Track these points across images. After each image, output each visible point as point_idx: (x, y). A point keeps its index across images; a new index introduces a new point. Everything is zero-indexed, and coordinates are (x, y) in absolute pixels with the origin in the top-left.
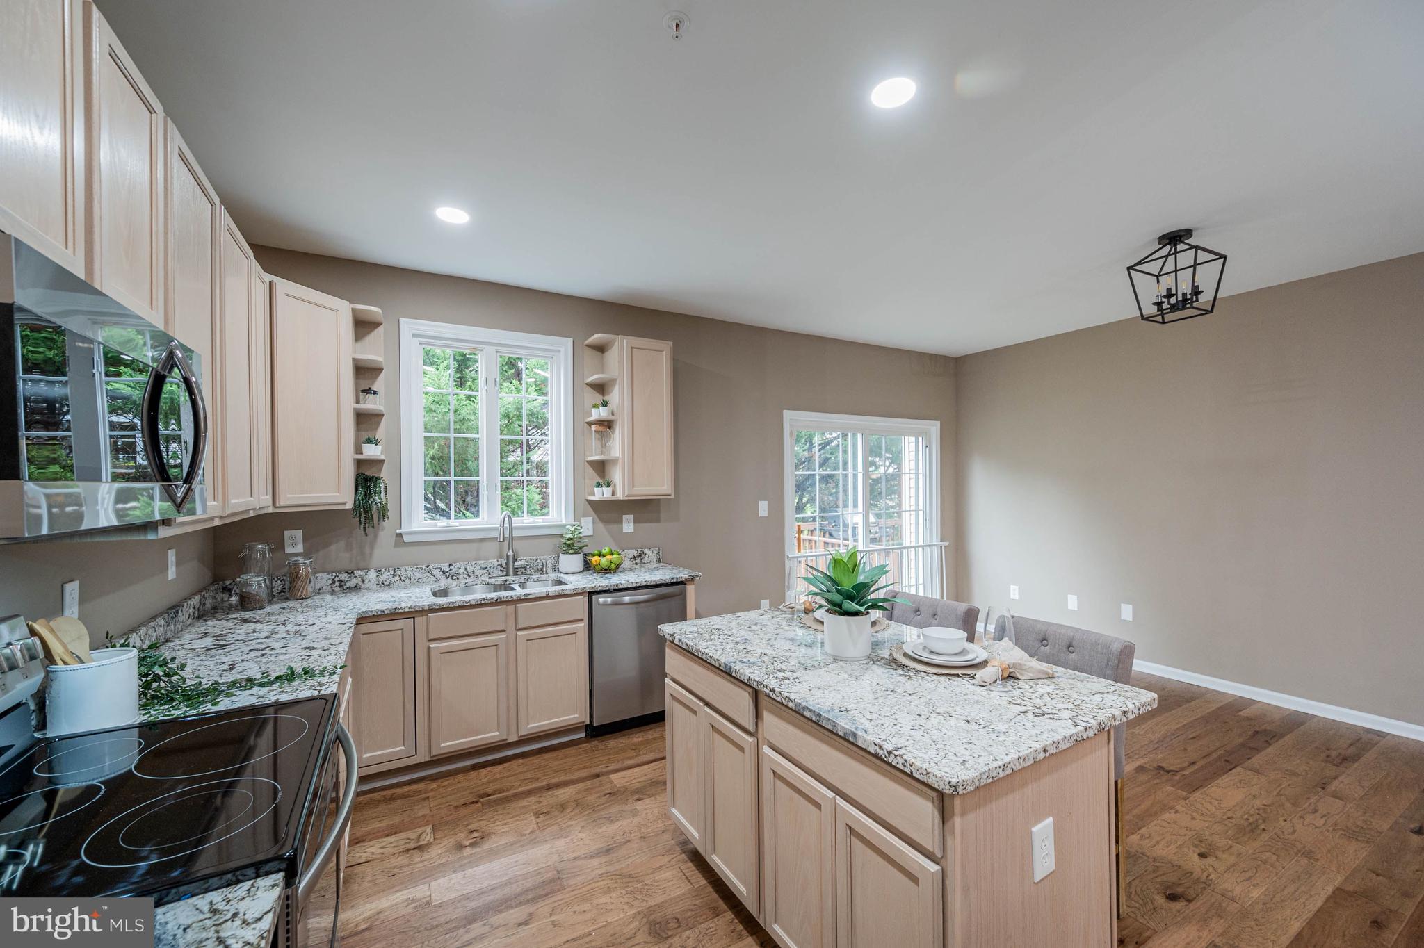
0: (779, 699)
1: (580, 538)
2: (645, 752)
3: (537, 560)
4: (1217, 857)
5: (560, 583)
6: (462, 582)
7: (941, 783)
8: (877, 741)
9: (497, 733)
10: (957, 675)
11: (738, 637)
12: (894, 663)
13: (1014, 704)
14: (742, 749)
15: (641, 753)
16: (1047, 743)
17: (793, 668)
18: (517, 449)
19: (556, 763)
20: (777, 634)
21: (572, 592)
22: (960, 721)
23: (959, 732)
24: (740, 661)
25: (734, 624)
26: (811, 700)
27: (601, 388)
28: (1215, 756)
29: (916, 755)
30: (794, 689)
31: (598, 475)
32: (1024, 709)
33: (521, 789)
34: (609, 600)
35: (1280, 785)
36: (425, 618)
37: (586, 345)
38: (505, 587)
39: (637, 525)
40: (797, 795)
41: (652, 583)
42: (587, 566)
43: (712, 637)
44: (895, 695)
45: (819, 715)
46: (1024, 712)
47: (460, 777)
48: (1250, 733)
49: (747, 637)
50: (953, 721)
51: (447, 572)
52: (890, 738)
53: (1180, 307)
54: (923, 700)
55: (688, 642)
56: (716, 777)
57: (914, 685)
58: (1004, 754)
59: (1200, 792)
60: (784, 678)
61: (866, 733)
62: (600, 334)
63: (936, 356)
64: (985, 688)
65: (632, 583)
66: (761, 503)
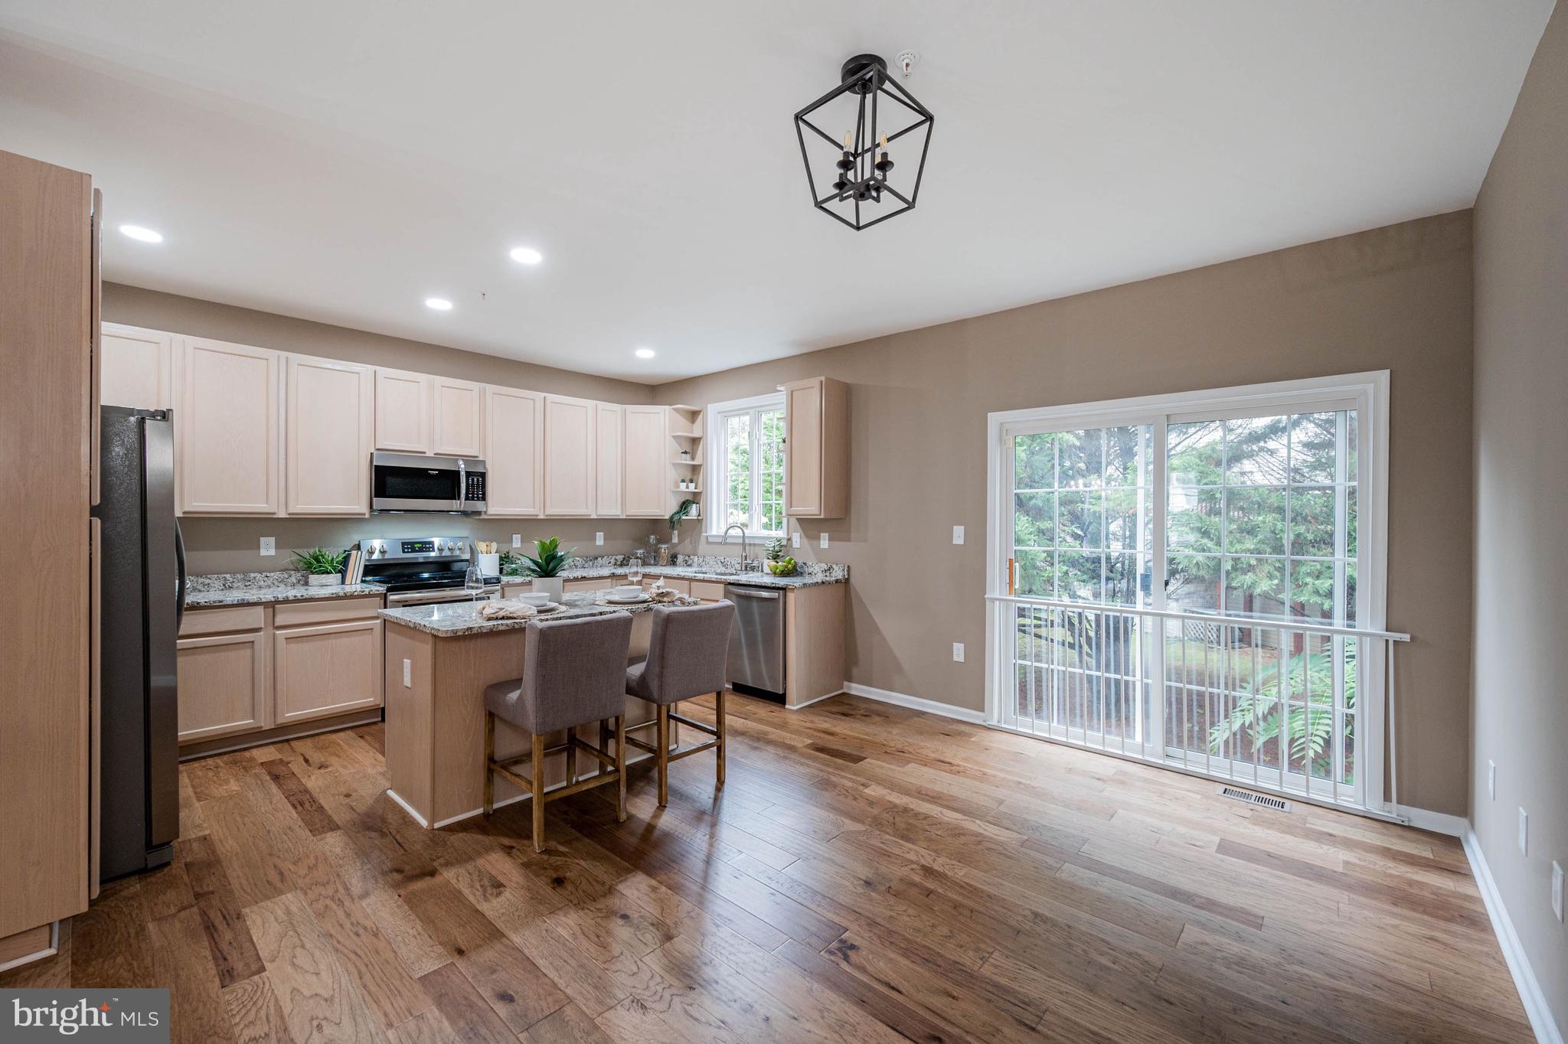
39: (831, 542)
66: (955, 528)
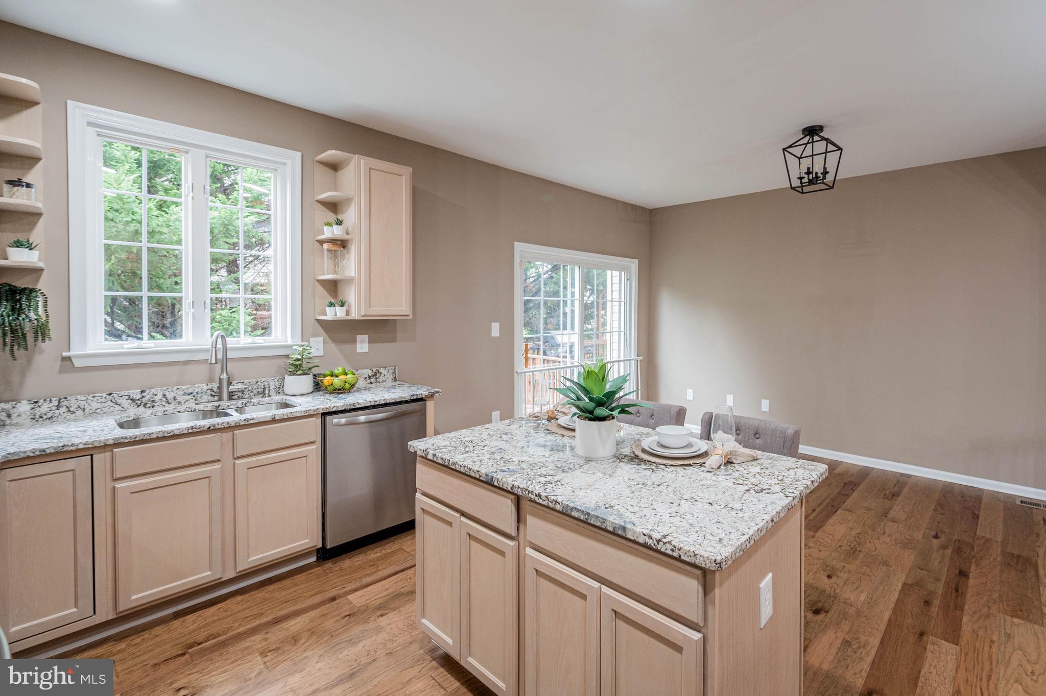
0: (545, 503)
1: (310, 358)
2: (384, 567)
3: (257, 382)
4: (837, 576)
5: (286, 405)
6: (159, 410)
7: (708, 562)
8: (646, 532)
9: (209, 573)
10: (690, 465)
11: (492, 448)
12: (635, 459)
13: (738, 484)
14: (502, 553)
15: (380, 568)
16: (773, 514)
17: (551, 472)
18: (221, 268)
19: (283, 593)
20: (528, 442)
21: (303, 414)
22: (705, 504)
23: (707, 514)
24: (501, 471)
25: (485, 435)
26: (577, 500)
27: (333, 206)
28: (825, 503)
29: (681, 540)
30: (558, 492)
31: (330, 294)
32: (747, 488)
33: (241, 630)
34: (343, 421)
35: (864, 518)
36: (108, 454)
37: (317, 161)
38: (218, 412)
39: (370, 344)
40: (561, 590)
41: (392, 401)
42: (318, 387)
43: (467, 449)
44: (647, 488)
45: (588, 514)
46: (748, 491)
47: (158, 630)
48: (842, 484)
49: (501, 447)
50: (699, 505)
51: (138, 400)
52: (656, 527)
53: (815, 182)
54: (670, 489)
55: (443, 456)
56: (473, 583)
57: (658, 477)
58: (747, 528)
59: (821, 531)
60: (546, 483)
61: (634, 525)
62: (334, 151)
63: (636, 206)
64: (713, 473)
65: (370, 402)
66: (493, 324)
